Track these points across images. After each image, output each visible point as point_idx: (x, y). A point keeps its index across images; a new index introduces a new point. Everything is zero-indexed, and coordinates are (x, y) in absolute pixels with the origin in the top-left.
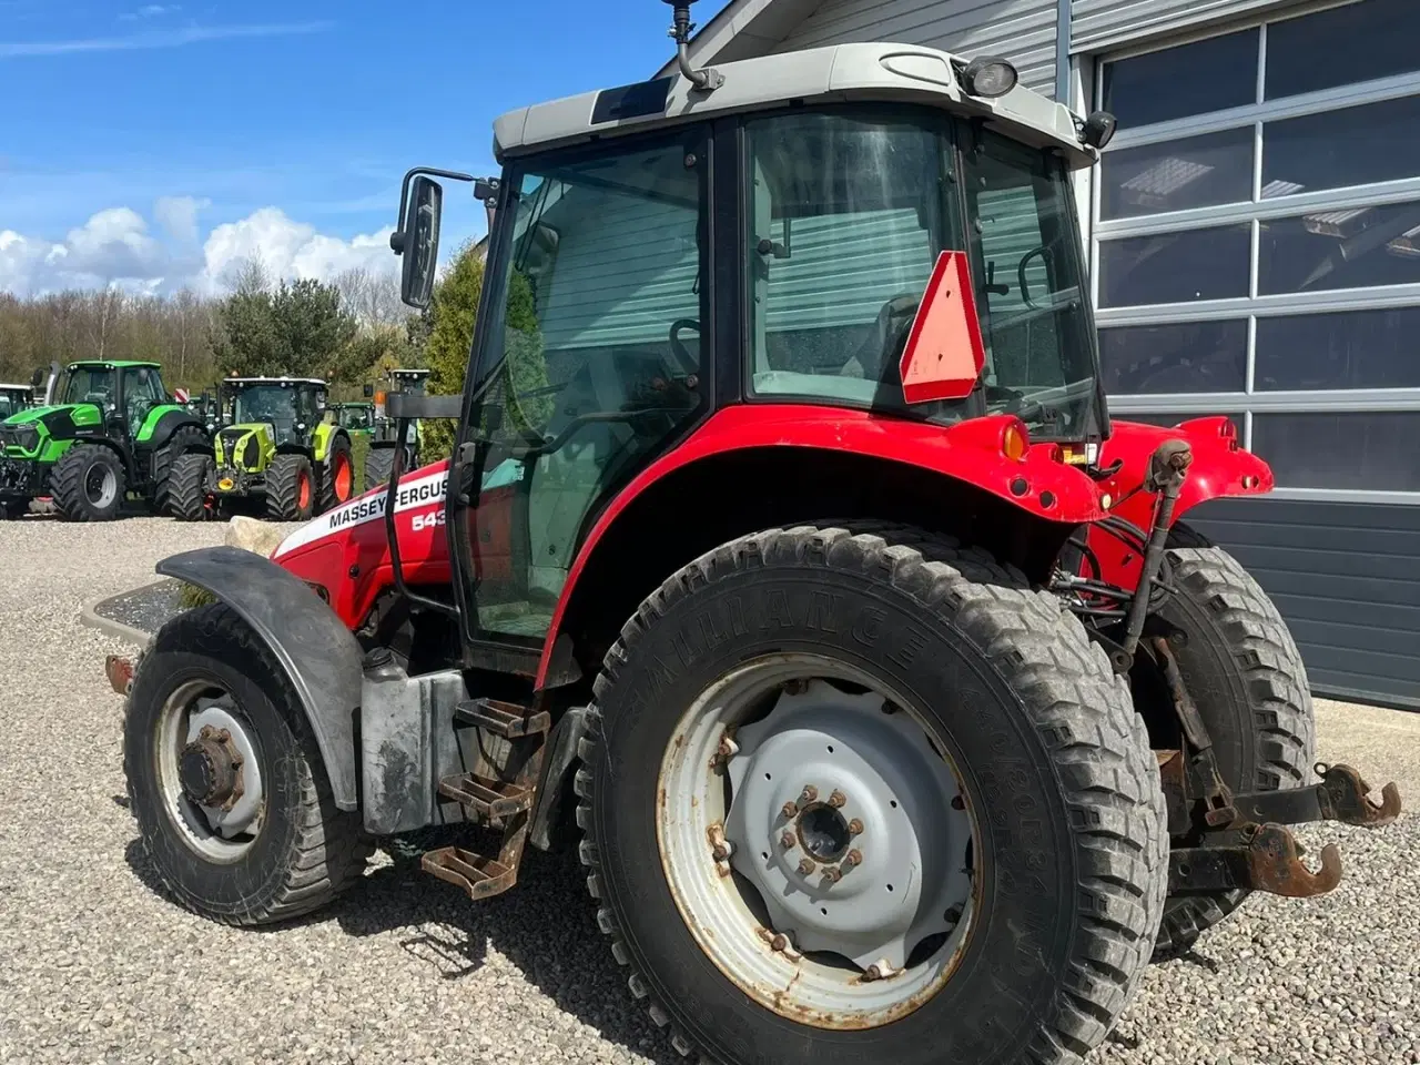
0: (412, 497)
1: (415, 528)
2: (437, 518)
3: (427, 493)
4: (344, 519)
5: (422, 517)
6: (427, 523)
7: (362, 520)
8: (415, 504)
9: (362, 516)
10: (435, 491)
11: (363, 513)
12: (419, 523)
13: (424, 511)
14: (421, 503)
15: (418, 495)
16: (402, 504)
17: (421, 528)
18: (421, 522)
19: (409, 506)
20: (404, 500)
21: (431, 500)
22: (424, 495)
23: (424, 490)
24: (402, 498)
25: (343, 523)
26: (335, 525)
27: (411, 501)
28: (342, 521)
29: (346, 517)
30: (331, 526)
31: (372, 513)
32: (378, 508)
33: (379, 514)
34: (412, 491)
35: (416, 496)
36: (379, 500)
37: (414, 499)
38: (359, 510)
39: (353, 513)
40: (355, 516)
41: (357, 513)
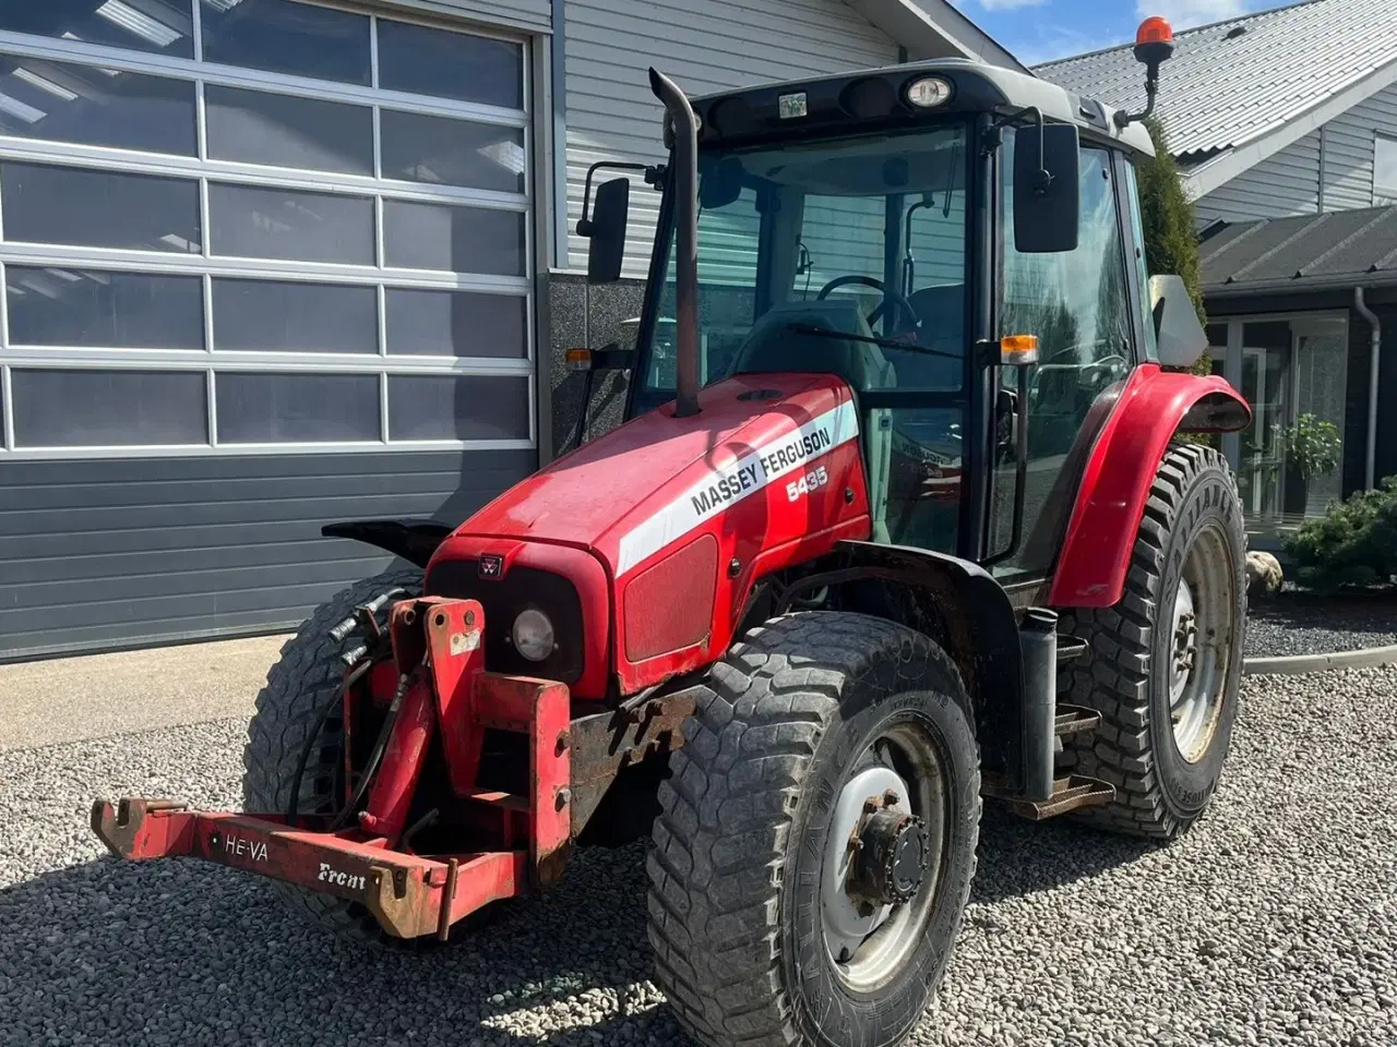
0: (781, 461)
1: (792, 499)
2: (809, 483)
3: (793, 454)
4: (714, 501)
5: (794, 484)
6: (801, 490)
7: (735, 498)
8: (785, 469)
9: (735, 492)
10: (801, 451)
11: (736, 488)
12: (795, 491)
14: (790, 467)
16: (775, 470)
17: (797, 496)
18: (795, 490)
19: (781, 472)
20: (776, 466)
21: (798, 463)
22: (792, 457)
23: (790, 451)
24: (772, 463)
25: (714, 505)
26: (704, 510)
27: (782, 466)
28: (711, 503)
29: (715, 497)
30: (699, 513)
31: (745, 487)
32: (750, 479)
33: (754, 488)
34: (779, 453)
35: (784, 460)
36: (748, 469)
37: (784, 463)
38: (728, 485)
39: (722, 490)
40: (726, 493)
41: (727, 489)
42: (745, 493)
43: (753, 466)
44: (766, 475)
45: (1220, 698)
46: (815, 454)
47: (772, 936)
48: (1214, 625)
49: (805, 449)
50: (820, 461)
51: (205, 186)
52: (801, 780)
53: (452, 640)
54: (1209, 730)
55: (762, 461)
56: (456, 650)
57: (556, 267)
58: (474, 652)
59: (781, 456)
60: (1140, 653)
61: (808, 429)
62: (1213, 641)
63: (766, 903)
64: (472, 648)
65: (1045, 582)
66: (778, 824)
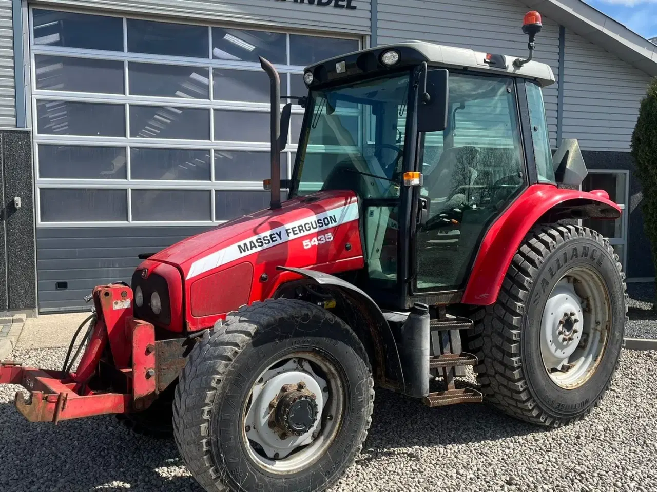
1: (306, 247)
2: (318, 240)
3: (309, 227)
5: (308, 241)
6: (313, 244)
7: (265, 246)
8: (303, 234)
9: (266, 243)
10: (314, 226)
11: (267, 242)
12: (307, 244)
13: (310, 237)
14: (306, 233)
15: (304, 229)
16: (294, 234)
17: (309, 246)
18: (309, 243)
19: (299, 235)
20: (295, 232)
21: (313, 231)
24: (293, 231)
25: (251, 249)
26: (245, 251)
27: (300, 232)
28: (249, 248)
29: (253, 245)
30: (241, 252)
31: (273, 241)
32: (277, 238)
33: (279, 242)
34: (299, 227)
35: (302, 229)
36: (277, 233)
37: (302, 231)
38: (262, 240)
39: (258, 242)
40: (260, 244)
41: (261, 242)
42: (272, 244)
43: (280, 232)
44: (289, 236)
45: (600, 357)
46: (325, 227)
47: (204, 441)
48: (600, 319)
49: (318, 225)
50: (329, 230)
51: (212, 112)
52: (224, 373)
53: (114, 303)
54: (589, 374)
55: (287, 230)
56: (116, 307)
57: (371, 141)
58: (127, 309)
59: (301, 228)
60: (512, 330)
61: (321, 216)
62: (599, 328)
63: (201, 425)
64: (126, 307)
65: (457, 292)
66: (209, 391)
